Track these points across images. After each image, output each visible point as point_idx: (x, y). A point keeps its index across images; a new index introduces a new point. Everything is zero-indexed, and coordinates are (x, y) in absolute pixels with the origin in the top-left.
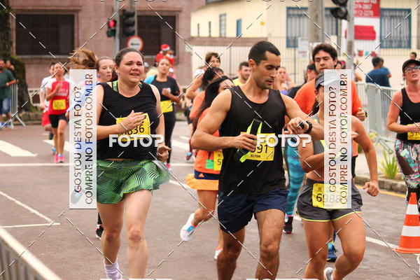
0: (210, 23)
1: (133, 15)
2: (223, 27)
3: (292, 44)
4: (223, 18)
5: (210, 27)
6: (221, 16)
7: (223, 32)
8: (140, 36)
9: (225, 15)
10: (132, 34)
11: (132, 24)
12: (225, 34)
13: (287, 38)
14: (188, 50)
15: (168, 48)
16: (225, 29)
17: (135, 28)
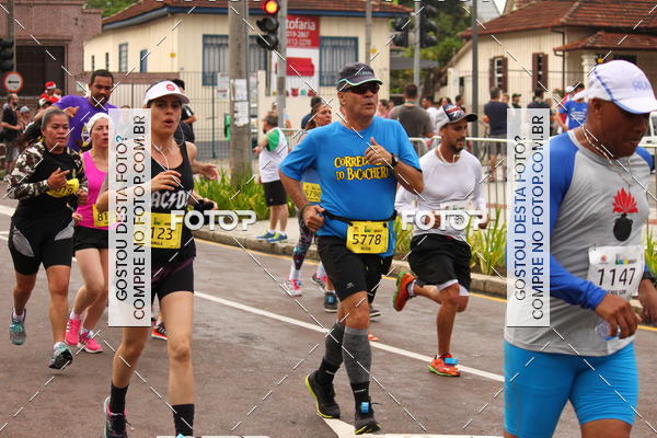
0: (107, 54)
1: (11, 45)
2: (124, 60)
3: (210, 81)
4: (124, 48)
5: (107, 60)
6: (120, 46)
7: (123, 66)
8: (20, 72)
9: (126, 44)
10: (9, 70)
11: (11, 57)
12: (126, 68)
13: (204, 73)
14: (79, 89)
15: (54, 86)
16: (126, 62)
17: (14, 60)
